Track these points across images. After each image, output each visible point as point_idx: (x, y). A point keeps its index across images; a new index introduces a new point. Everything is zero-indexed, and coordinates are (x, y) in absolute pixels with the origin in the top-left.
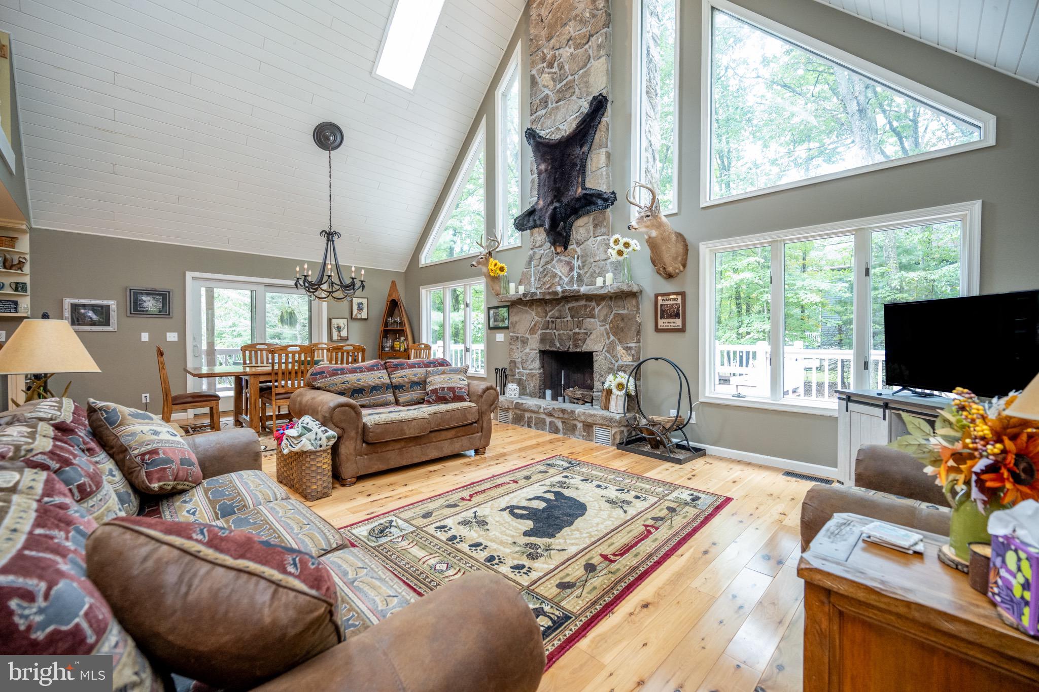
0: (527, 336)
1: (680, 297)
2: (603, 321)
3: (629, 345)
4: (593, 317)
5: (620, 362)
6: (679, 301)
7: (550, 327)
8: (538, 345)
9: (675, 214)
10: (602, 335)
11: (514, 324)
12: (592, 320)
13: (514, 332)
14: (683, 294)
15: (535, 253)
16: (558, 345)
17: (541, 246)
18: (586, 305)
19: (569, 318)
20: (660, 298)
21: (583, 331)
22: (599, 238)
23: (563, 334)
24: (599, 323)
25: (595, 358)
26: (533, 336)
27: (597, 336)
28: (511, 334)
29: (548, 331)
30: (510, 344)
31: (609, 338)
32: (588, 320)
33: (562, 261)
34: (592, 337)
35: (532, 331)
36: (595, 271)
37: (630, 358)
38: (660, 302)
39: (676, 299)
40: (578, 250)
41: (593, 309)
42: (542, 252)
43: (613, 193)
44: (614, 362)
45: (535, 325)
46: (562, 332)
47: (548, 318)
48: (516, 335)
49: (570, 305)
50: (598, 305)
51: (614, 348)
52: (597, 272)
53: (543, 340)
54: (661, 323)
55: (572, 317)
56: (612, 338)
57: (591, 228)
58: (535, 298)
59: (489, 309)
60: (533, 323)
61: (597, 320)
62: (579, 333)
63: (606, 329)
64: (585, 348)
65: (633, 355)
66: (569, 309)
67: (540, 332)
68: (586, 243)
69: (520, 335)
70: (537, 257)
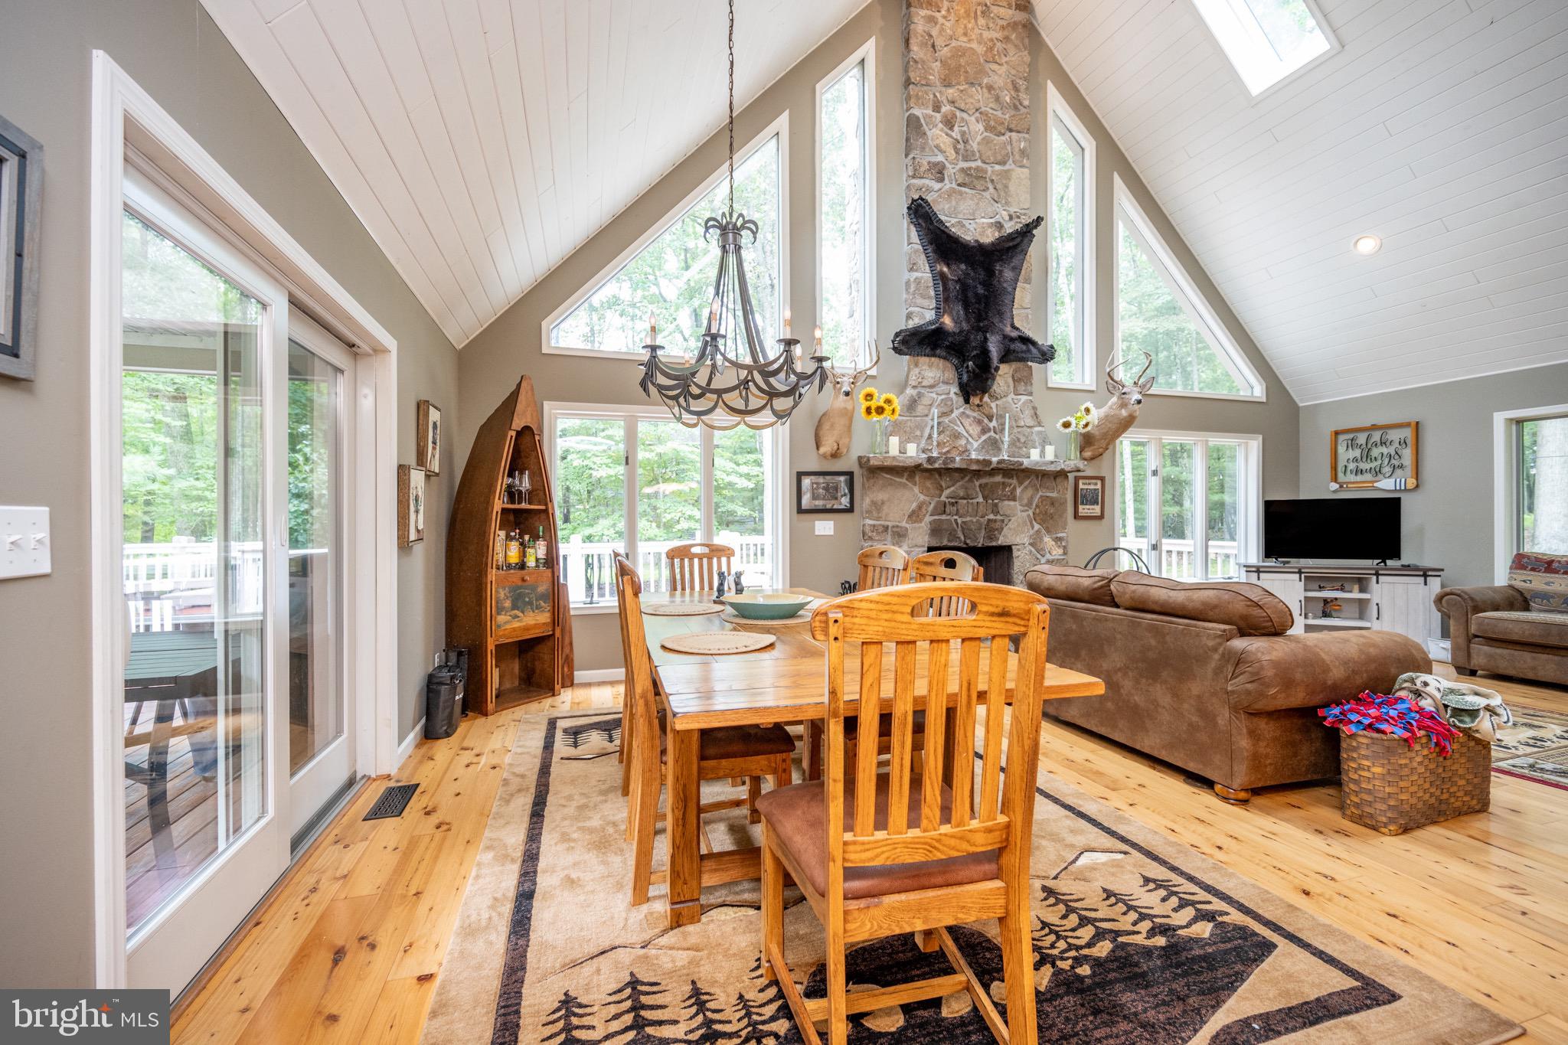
0: (904, 524)
1: (1099, 482)
2: (1026, 505)
3: (1059, 535)
4: (1014, 499)
5: (1048, 556)
6: (1099, 486)
7: (948, 510)
8: (927, 538)
9: (1092, 391)
10: (1025, 522)
11: (877, 506)
12: (1012, 503)
13: (878, 519)
14: (1102, 479)
15: (920, 395)
16: (962, 538)
17: (931, 387)
18: (1003, 483)
19: (980, 499)
20: (1081, 482)
21: (999, 517)
22: (1024, 398)
23: (972, 521)
24: (1019, 507)
25: (1015, 553)
26: (916, 525)
27: (1019, 525)
28: (869, 522)
29: (944, 517)
30: (870, 538)
31: (1033, 528)
32: (1006, 502)
33: (968, 416)
34: (1010, 525)
35: (915, 516)
36: (1019, 440)
37: (1061, 551)
38: (1081, 486)
39: (1096, 484)
40: (993, 405)
41: (1014, 489)
42: (934, 395)
43: (1052, 347)
44: (1039, 556)
45: (920, 507)
46: (968, 519)
47: (943, 498)
48: (882, 523)
49: (984, 481)
50: (1021, 483)
51: (1041, 539)
52: (1022, 440)
53: (936, 530)
54: (1084, 510)
55: (985, 498)
56: (1037, 527)
57: (1010, 380)
58: (950, 466)
59: (800, 475)
60: (914, 505)
61: (1017, 503)
62: (995, 521)
63: (1029, 516)
64: (1002, 541)
65: (1065, 547)
66: (980, 486)
67: (928, 519)
68: (1004, 399)
69: (890, 524)
70: (926, 401)
